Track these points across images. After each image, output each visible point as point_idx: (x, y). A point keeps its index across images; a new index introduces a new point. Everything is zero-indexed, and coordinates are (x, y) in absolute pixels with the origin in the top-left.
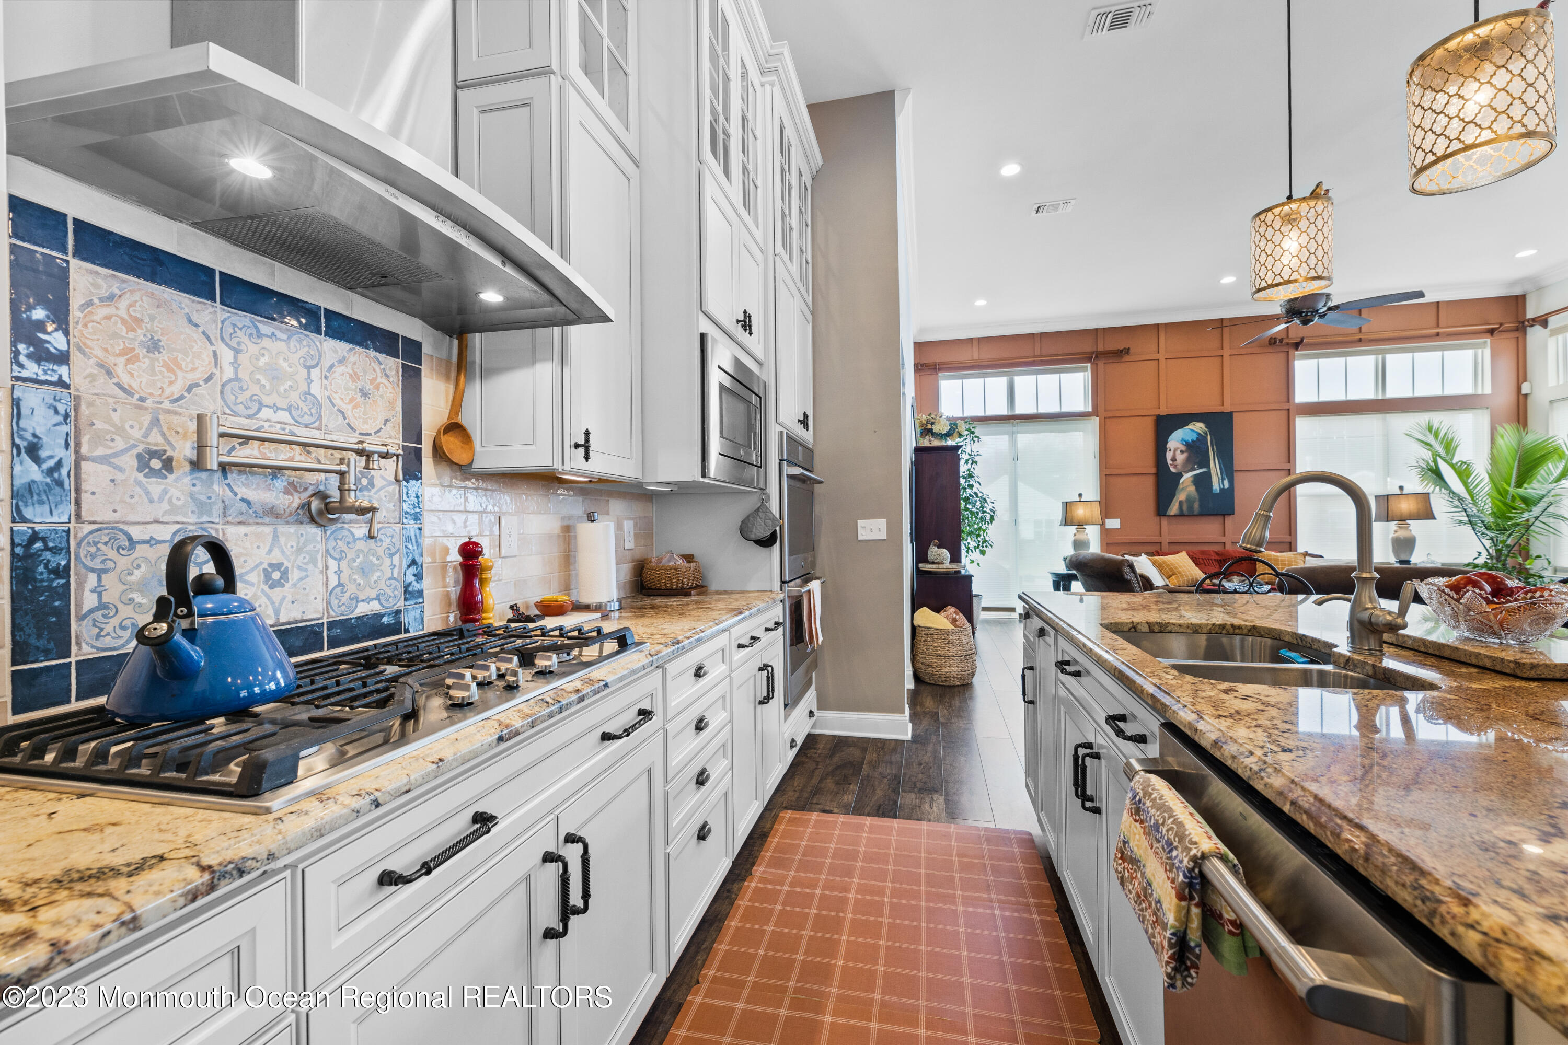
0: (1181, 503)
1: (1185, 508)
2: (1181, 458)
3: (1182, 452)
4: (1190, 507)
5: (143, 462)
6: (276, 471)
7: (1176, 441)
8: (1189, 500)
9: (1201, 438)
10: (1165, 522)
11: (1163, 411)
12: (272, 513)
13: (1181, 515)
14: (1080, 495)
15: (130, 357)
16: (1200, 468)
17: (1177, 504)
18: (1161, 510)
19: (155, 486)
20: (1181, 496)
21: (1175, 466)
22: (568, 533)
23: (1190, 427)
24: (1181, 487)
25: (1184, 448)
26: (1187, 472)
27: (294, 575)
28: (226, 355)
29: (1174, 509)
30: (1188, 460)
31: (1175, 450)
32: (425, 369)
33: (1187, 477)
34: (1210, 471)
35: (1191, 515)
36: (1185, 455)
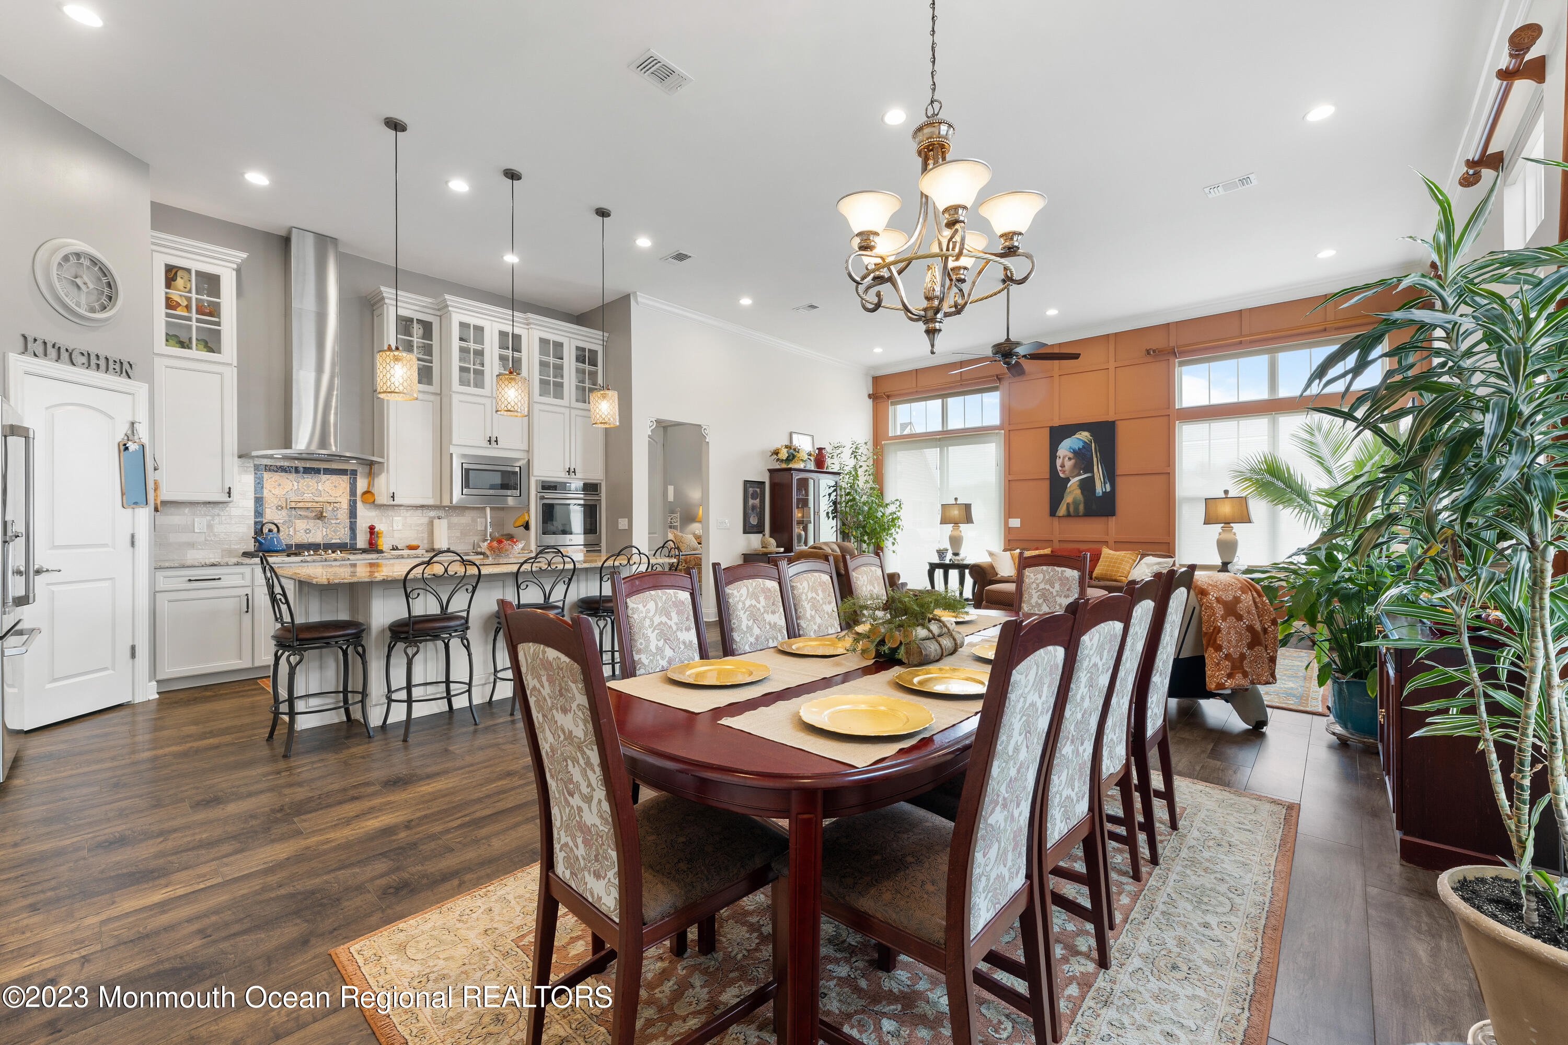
0: (1068, 505)
1: (1071, 510)
2: (1069, 464)
3: (1070, 459)
4: (1076, 509)
5: (277, 508)
6: (308, 508)
7: (1065, 449)
8: (1076, 503)
9: (1087, 446)
10: (1056, 520)
11: (1056, 423)
12: (307, 517)
13: (1069, 515)
14: (956, 499)
15: (275, 488)
16: (1085, 473)
17: (1065, 506)
18: (1053, 512)
19: (279, 512)
20: (1068, 499)
21: (1064, 472)
22: (431, 524)
23: (1077, 436)
24: (1068, 490)
25: (1071, 455)
26: (1073, 477)
27: (313, 531)
28: (296, 484)
29: (1062, 510)
30: (1075, 466)
31: (1064, 458)
32: (358, 477)
33: (1074, 481)
34: (1093, 477)
35: (1077, 516)
36: (1073, 461)
